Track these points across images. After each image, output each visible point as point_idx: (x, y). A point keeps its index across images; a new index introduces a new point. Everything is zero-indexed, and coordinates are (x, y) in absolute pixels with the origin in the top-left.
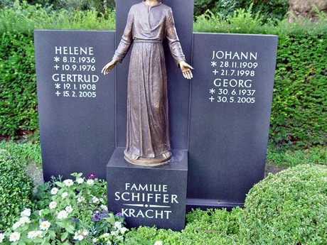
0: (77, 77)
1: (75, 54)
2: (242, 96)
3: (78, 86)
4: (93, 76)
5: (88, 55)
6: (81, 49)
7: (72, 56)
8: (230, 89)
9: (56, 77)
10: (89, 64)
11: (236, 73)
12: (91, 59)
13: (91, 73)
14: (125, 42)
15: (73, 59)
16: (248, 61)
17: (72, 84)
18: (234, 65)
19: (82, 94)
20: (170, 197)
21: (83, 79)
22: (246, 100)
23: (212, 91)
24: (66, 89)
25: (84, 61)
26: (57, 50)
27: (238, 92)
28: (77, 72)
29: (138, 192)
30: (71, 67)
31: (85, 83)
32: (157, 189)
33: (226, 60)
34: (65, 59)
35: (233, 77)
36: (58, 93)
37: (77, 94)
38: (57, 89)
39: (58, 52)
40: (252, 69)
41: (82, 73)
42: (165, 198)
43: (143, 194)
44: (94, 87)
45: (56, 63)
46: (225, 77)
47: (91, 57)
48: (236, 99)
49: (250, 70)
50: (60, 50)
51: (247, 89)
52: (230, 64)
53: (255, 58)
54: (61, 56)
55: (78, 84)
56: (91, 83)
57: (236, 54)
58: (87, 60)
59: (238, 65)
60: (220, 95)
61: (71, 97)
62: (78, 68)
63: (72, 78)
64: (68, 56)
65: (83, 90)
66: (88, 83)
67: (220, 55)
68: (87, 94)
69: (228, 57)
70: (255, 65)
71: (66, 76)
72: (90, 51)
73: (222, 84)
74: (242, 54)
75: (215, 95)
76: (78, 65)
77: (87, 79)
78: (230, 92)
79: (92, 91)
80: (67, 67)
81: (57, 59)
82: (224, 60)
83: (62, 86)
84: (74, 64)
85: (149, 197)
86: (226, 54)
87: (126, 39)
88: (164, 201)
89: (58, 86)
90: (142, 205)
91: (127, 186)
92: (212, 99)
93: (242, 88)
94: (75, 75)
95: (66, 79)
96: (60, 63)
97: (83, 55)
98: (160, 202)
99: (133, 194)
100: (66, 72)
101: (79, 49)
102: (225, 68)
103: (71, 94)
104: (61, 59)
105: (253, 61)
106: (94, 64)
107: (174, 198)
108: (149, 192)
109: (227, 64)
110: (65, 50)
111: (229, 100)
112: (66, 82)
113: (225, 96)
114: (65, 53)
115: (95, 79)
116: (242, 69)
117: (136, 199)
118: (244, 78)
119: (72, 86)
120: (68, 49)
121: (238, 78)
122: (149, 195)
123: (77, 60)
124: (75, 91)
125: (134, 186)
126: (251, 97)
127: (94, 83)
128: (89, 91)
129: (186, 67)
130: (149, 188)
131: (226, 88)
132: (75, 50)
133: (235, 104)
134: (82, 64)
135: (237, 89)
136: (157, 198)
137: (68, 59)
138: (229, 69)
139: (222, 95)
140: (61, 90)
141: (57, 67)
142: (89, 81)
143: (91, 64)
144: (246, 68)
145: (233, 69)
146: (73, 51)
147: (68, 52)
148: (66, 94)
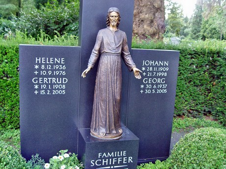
0: (51, 80)
1: (51, 63)
2: (159, 89)
3: (52, 87)
4: (64, 79)
5: (60, 64)
6: (56, 59)
7: (48, 64)
8: (153, 85)
9: (35, 81)
10: (61, 70)
11: (156, 74)
12: (62, 67)
13: (62, 76)
14: (96, 55)
15: (49, 67)
16: (163, 66)
17: (47, 85)
18: (155, 69)
19: (54, 92)
20: (128, 159)
21: (56, 81)
22: (162, 91)
23: (142, 86)
24: (43, 89)
25: (57, 68)
26: (37, 60)
27: (157, 87)
28: (51, 76)
29: (107, 158)
30: (47, 73)
31: (57, 84)
32: (120, 154)
33: (151, 66)
34: (43, 67)
35: (155, 77)
36: (36, 92)
37: (51, 92)
38: (35, 89)
39: (38, 61)
40: (165, 71)
41: (56, 76)
42: (124, 160)
43: (110, 159)
44: (64, 86)
45: (36, 70)
46: (150, 77)
47: (63, 65)
48: (156, 91)
49: (164, 72)
50: (40, 60)
51: (162, 84)
52: (153, 69)
53: (167, 65)
54: (40, 65)
55: (52, 84)
56: (62, 84)
57: (157, 63)
58: (60, 67)
59: (158, 69)
60: (146, 89)
61: (46, 95)
62: (53, 73)
63: (48, 81)
64: (46, 65)
65: (55, 89)
66: (60, 84)
67: (147, 63)
68: (59, 92)
69: (152, 64)
70: (167, 69)
71: (43, 79)
72: (62, 61)
73: (148, 82)
74: (160, 62)
75: (144, 89)
76: (53, 71)
77: (59, 81)
78: (153, 86)
79: (62, 89)
80: (44, 73)
81: (37, 67)
82: (149, 66)
83: (40, 87)
84: (50, 70)
85: (114, 161)
86: (151, 63)
87: (97, 53)
88: (124, 162)
89: (36, 87)
90: (109, 167)
91: (99, 155)
92: (142, 91)
93: (159, 84)
94: (50, 79)
95: (43, 81)
96: (39, 70)
97: (57, 63)
98: (121, 163)
99: (103, 160)
100: (43, 76)
101: (54, 59)
102: (150, 71)
103: (46, 92)
104: (40, 67)
105: (166, 66)
106: (64, 70)
107: (130, 159)
108: (114, 157)
109: (151, 69)
110: (43, 60)
111: (152, 92)
112: (43, 84)
113: (150, 89)
114: (43, 62)
115: (65, 80)
116: (160, 72)
117: (105, 163)
118: (161, 77)
119: (47, 87)
120: (46, 59)
121: (157, 78)
122: (114, 159)
123: (52, 67)
124: (49, 90)
125: (105, 154)
126: (164, 89)
127: (64, 84)
128: (60, 89)
129: (137, 71)
130: (114, 155)
131: (150, 84)
132: (51, 60)
133: (155, 94)
134: (56, 70)
135: (157, 84)
136: (119, 160)
137: (46, 67)
138: (152, 72)
139: (148, 89)
140: (39, 89)
141: (36, 72)
142: (60, 82)
143: (62, 70)
144: (162, 71)
145: (155, 72)
146: (49, 61)
147: (46, 61)
148: (43, 92)
